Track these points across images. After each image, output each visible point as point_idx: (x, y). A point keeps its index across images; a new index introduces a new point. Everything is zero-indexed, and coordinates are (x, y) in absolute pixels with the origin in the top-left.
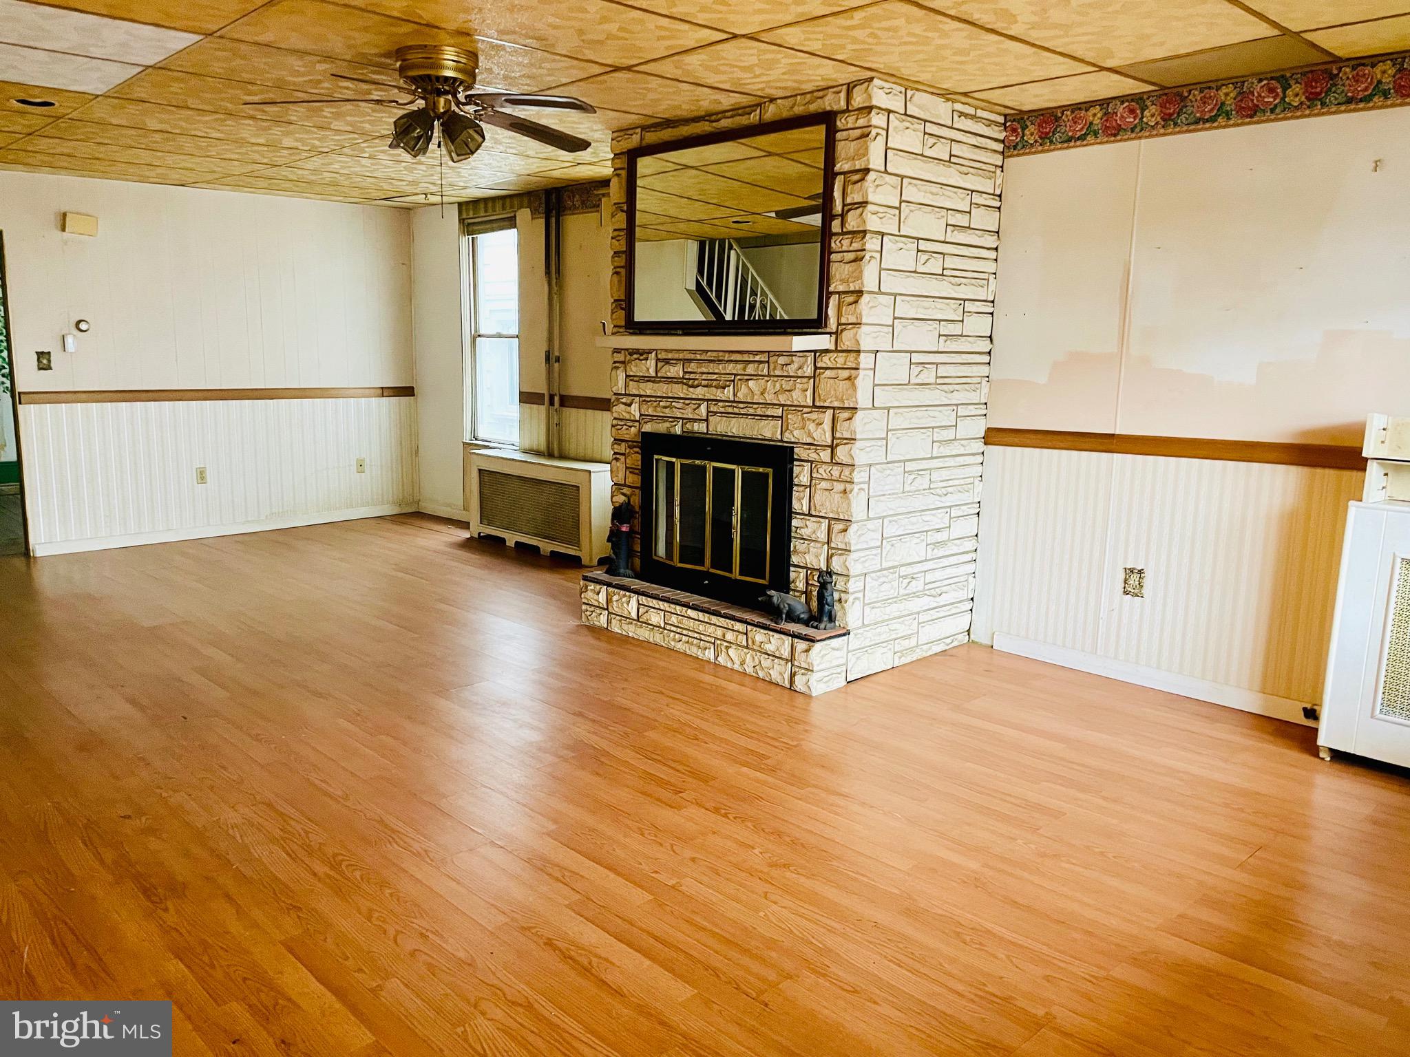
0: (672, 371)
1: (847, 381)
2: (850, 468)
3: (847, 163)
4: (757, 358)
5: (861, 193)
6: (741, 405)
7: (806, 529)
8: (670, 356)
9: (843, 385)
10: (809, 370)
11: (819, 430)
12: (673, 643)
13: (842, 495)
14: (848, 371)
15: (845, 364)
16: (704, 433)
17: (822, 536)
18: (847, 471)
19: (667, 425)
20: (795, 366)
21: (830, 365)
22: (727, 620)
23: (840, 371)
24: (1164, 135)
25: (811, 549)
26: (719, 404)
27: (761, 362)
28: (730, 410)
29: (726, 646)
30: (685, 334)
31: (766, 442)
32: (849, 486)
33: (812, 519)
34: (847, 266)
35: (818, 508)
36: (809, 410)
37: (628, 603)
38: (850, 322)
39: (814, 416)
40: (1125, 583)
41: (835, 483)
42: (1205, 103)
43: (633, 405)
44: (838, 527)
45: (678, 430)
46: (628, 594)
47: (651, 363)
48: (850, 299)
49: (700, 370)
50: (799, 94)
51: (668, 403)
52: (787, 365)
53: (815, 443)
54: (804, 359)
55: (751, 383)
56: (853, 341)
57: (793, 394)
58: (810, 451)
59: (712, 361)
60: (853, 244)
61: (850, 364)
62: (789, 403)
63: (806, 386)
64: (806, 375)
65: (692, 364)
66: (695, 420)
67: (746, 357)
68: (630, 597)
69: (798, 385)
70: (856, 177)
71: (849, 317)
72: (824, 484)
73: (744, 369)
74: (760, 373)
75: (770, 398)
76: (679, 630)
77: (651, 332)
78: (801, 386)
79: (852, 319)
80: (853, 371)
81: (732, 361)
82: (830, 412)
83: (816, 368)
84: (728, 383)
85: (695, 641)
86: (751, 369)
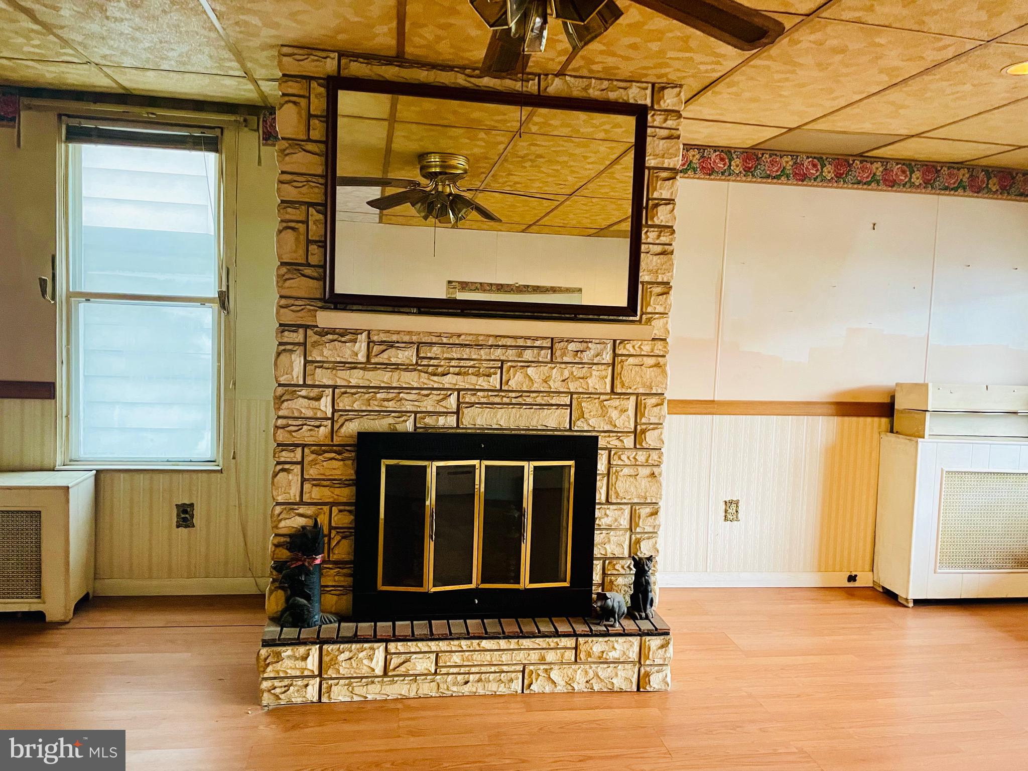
0: (400, 356)
1: (655, 369)
2: (657, 452)
3: (654, 159)
4: (538, 343)
5: (670, 191)
6: (514, 395)
7: (606, 519)
8: (394, 338)
9: (650, 373)
10: (607, 357)
11: (623, 416)
12: (455, 689)
13: (650, 479)
14: (654, 358)
15: (652, 351)
16: (453, 428)
17: (625, 522)
18: (654, 455)
19: (391, 420)
20: (592, 353)
21: (632, 352)
22: (547, 639)
23: (645, 358)
24: (745, 181)
25: (612, 538)
26: (479, 393)
27: (541, 348)
28: (497, 400)
29: (546, 670)
30: (420, 313)
31: (549, 433)
32: (656, 470)
33: (611, 507)
34: (655, 258)
35: (621, 495)
36: (608, 397)
37: (371, 658)
38: (657, 311)
39: (616, 403)
40: (726, 513)
41: (640, 468)
42: (772, 165)
43: (323, 399)
44: (645, 511)
45: (409, 426)
46: (366, 645)
47: (361, 347)
48: (659, 289)
49: (446, 355)
50: (594, 78)
51: (394, 395)
52: (582, 351)
53: (616, 429)
54: (602, 346)
55: (530, 371)
56: (662, 330)
57: (589, 381)
58: (611, 439)
59: (466, 345)
60: (662, 238)
61: (657, 352)
62: (581, 390)
63: (604, 373)
64: (603, 362)
65: (435, 348)
66: (439, 414)
67: (521, 342)
68: (373, 649)
69: (594, 373)
70: (664, 174)
71: (657, 307)
72: (626, 471)
73: (520, 355)
74: (541, 359)
75: (555, 385)
76: (463, 670)
77: (360, 307)
78: (598, 373)
79: (659, 309)
80: (660, 359)
81: (498, 346)
82: (633, 398)
83: (615, 356)
84: (492, 370)
85: (492, 676)
86: (528, 355)
